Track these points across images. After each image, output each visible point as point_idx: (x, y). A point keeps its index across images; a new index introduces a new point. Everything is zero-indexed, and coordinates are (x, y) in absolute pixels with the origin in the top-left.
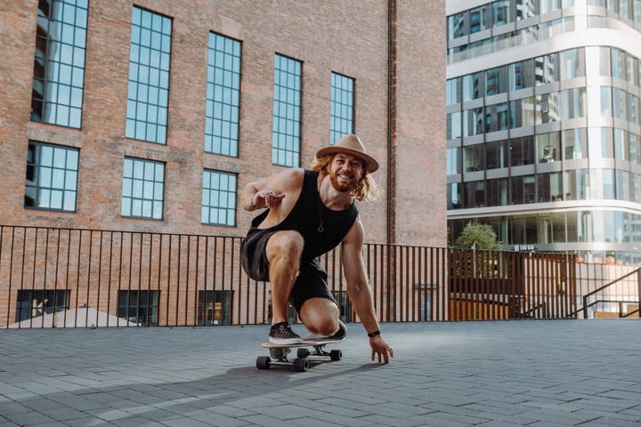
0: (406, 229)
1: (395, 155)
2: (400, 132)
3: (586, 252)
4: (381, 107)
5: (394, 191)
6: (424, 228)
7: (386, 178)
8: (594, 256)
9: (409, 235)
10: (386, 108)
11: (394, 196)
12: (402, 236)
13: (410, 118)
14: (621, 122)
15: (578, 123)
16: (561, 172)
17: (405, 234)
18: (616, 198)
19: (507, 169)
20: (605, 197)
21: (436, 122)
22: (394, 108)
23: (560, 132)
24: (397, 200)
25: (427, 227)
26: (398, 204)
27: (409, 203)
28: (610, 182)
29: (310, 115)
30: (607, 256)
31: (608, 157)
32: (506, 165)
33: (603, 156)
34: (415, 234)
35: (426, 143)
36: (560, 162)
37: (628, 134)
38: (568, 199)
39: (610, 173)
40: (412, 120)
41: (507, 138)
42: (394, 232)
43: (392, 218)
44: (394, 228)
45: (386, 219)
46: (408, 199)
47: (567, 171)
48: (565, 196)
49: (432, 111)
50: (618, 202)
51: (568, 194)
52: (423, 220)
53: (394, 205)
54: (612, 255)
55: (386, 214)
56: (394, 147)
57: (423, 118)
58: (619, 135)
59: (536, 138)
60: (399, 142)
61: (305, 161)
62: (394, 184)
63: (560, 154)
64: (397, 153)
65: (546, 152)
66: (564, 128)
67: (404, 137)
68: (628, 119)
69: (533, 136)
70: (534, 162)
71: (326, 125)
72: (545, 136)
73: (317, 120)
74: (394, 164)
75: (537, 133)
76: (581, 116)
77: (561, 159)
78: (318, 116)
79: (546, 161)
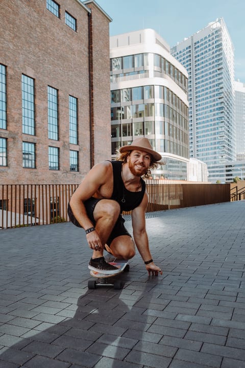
2: (95, 124)
5: (93, 151)
7: (89, 145)
8: (156, 176)
10: (89, 112)
14: (167, 120)
15: (150, 119)
18: (165, 151)
19: (120, 138)
22: (93, 113)
23: (144, 122)
24: (95, 154)
26: (95, 156)
27: (98, 156)
28: (163, 145)
29: (62, 116)
32: (120, 136)
33: (161, 134)
35: (104, 129)
37: (169, 124)
39: (163, 141)
40: (99, 118)
41: (120, 123)
46: (98, 154)
50: (165, 154)
56: (93, 130)
57: (103, 117)
58: (166, 125)
59: (133, 124)
60: (95, 128)
61: (61, 137)
62: (93, 147)
63: (143, 132)
64: (94, 133)
65: (137, 131)
66: (145, 121)
67: (96, 126)
68: (169, 118)
69: (132, 124)
70: (132, 135)
71: (68, 120)
72: (137, 124)
73: (64, 118)
74: (93, 138)
75: (133, 122)
76: (152, 116)
77: (144, 134)
78: (65, 116)
79: (137, 135)
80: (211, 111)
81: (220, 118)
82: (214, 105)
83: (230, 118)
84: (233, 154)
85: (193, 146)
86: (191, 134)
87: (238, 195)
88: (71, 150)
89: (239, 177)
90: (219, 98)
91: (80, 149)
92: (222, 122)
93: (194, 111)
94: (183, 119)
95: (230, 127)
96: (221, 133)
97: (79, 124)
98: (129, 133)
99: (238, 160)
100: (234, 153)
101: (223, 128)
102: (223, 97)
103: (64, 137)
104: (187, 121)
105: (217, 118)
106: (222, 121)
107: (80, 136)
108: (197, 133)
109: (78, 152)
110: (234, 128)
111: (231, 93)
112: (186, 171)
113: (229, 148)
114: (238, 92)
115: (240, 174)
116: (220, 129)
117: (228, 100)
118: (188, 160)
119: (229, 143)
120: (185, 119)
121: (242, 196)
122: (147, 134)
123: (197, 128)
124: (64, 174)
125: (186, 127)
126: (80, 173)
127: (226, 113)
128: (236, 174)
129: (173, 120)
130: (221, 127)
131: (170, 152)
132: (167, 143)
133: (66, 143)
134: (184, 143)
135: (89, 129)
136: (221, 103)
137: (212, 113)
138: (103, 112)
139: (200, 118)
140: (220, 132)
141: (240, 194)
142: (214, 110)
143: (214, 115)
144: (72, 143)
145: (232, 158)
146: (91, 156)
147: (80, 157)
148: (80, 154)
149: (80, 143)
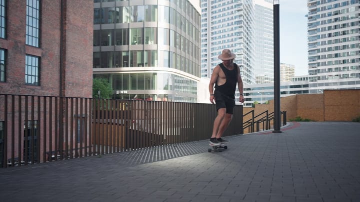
0: (71, 81)
1: (65, 35)
2: (68, 21)
3: (154, 95)
4: (57, 3)
5: (65, 58)
6: (81, 81)
7: (59, 49)
8: (158, 97)
9: (73, 85)
10: (60, 4)
11: (65, 60)
12: (69, 86)
13: (74, 13)
14: (173, 27)
15: (152, 24)
16: (143, 51)
17: (70, 85)
18: (169, 67)
19: (113, 46)
20: (164, 66)
21: (88, 17)
22: (66, 5)
23: (143, 28)
24: (66, 63)
25: (83, 80)
26: (67, 66)
27: (73, 65)
28: (167, 58)
29: (13, 3)
30: (164, 97)
31: (166, 44)
32: (113, 44)
33: (164, 44)
34: (76, 84)
35: (83, 29)
36: (142, 45)
37: (176, 33)
38: (146, 66)
39: (167, 54)
40: (75, 14)
41: (114, 28)
42: (65, 83)
43: (63, 74)
44: (65, 81)
45: (59, 75)
46: (73, 63)
47: (146, 51)
48: (145, 64)
49: (86, 10)
50: (170, 69)
51: (146, 63)
52: (80, 76)
53: (65, 67)
54: (166, 97)
55: (59, 71)
56: (65, 30)
57: (81, 14)
58: (172, 33)
59: (130, 30)
60: (68, 27)
61: (11, 34)
62: (65, 53)
63: (142, 41)
64: (67, 34)
65: (135, 39)
66: (145, 26)
67: (71, 24)
68: (176, 26)
69: (128, 29)
70: (128, 44)
71: (23, 11)
72: (135, 30)
73: (17, 7)
74: (65, 41)
75: (130, 27)
76: (154, 21)
77: (143, 44)
78: (18, 5)
79: (135, 44)
80: (228, 25)
81: (238, 33)
82: (232, 18)
83: (249, 34)
84: (252, 75)
85: (207, 64)
86: (206, 50)
87: (255, 124)
88: (27, 54)
89: (259, 102)
90: (238, 11)
91: (42, 54)
92: (240, 38)
93: (209, 23)
94: (194, 28)
95: (250, 44)
96: (239, 51)
97: (44, 19)
98: (124, 41)
99: (257, 82)
100: (254, 74)
101: (242, 45)
102: (241, 10)
103: (16, 34)
104: (198, 31)
105: (235, 33)
106: (240, 36)
107: (43, 35)
108: (213, 49)
109: (40, 58)
110: (253, 46)
111: (252, 6)
112: (196, 93)
113: (248, 68)
114: (259, 6)
115: (259, 99)
116: (238, 45)
117: (247, 14)
118: (198, 78)
119: (248, 63)
120: (196, 29)
121: (261, 124)
122: (147, 43)
123: (212, 43)
124: (14, 89)
125: (197, 39)
126: (42, 89)
127: (245, 28)
128: (255, 99)
129: (181, 28)
130: (240, 44)
131: (176, 68)
132: (173, 56)
133: (19, 44)
134: (194, 59)
135: (59, 27)
136: (240, 16)
137: (230, 27)
138: (82, 7)
139: (216, 32)
140: (238, 49)
141: (258, 122)
142: (232, 24)
143: (232, 29)
144: (30, 44)
145: (251, 80)
146: (61, 66)
147: (42, 66)
148: (43, 61)
149: (44, 46)
